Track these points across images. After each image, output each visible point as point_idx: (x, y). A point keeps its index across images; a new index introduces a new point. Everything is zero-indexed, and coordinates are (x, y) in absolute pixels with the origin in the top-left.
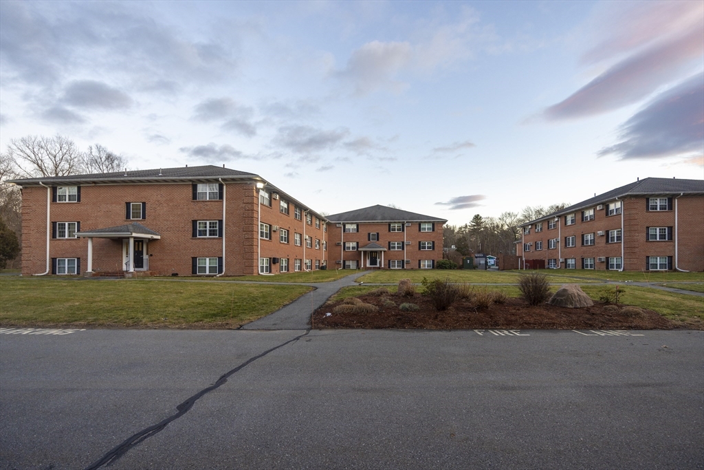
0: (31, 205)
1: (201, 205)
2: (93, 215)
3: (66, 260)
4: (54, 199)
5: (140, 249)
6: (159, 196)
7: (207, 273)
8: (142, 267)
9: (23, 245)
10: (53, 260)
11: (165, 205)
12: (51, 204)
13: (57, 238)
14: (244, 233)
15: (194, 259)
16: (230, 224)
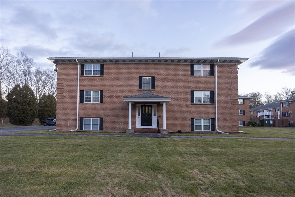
0: (64, 77)
1: (198, 79)
2: (113, 85)
3: (91, 119)
4: (82, 73)
5: (150, 112)
6: (165, 72)
7: (202, 130)
8: (151, 125)
9: (57, 107)
10: (81, 119)
11: (170, 79)
12: (80, 77)
13: (84, 102)
14: (231, 101)
15: (192, 120)
16: (220, 94)
